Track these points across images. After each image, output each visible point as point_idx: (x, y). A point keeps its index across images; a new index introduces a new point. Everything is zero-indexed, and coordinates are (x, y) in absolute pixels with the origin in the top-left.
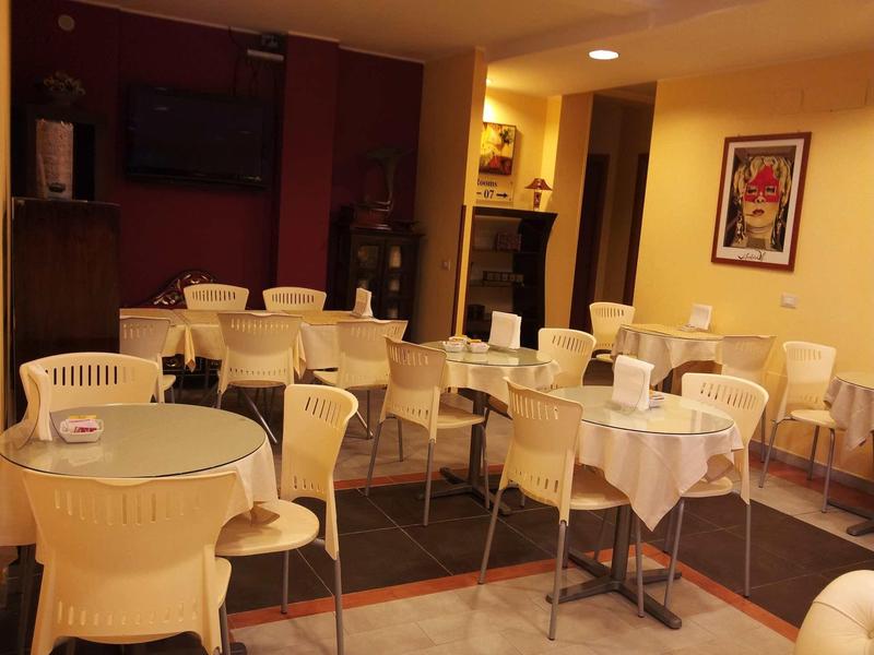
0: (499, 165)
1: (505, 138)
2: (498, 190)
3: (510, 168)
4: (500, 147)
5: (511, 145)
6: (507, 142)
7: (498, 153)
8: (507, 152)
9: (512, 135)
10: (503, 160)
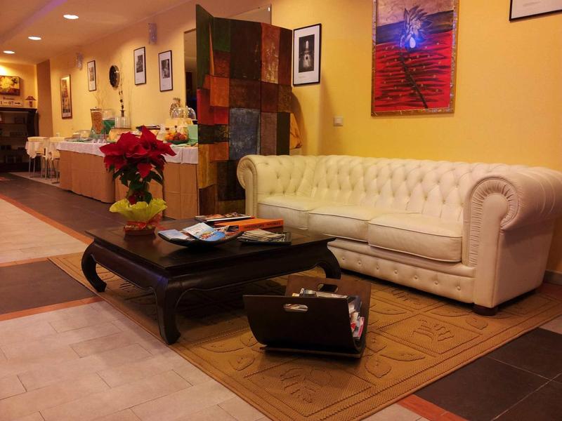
0: (13, 92)
1: (14, 81)
2: (15, 101)
3: (19, 93)
4: (13, 85)
5: (18, 84)
6: (16, 83)
7: (12, 87)
8: (16, 86)
9: (18, 80)
10: (15, 90)
